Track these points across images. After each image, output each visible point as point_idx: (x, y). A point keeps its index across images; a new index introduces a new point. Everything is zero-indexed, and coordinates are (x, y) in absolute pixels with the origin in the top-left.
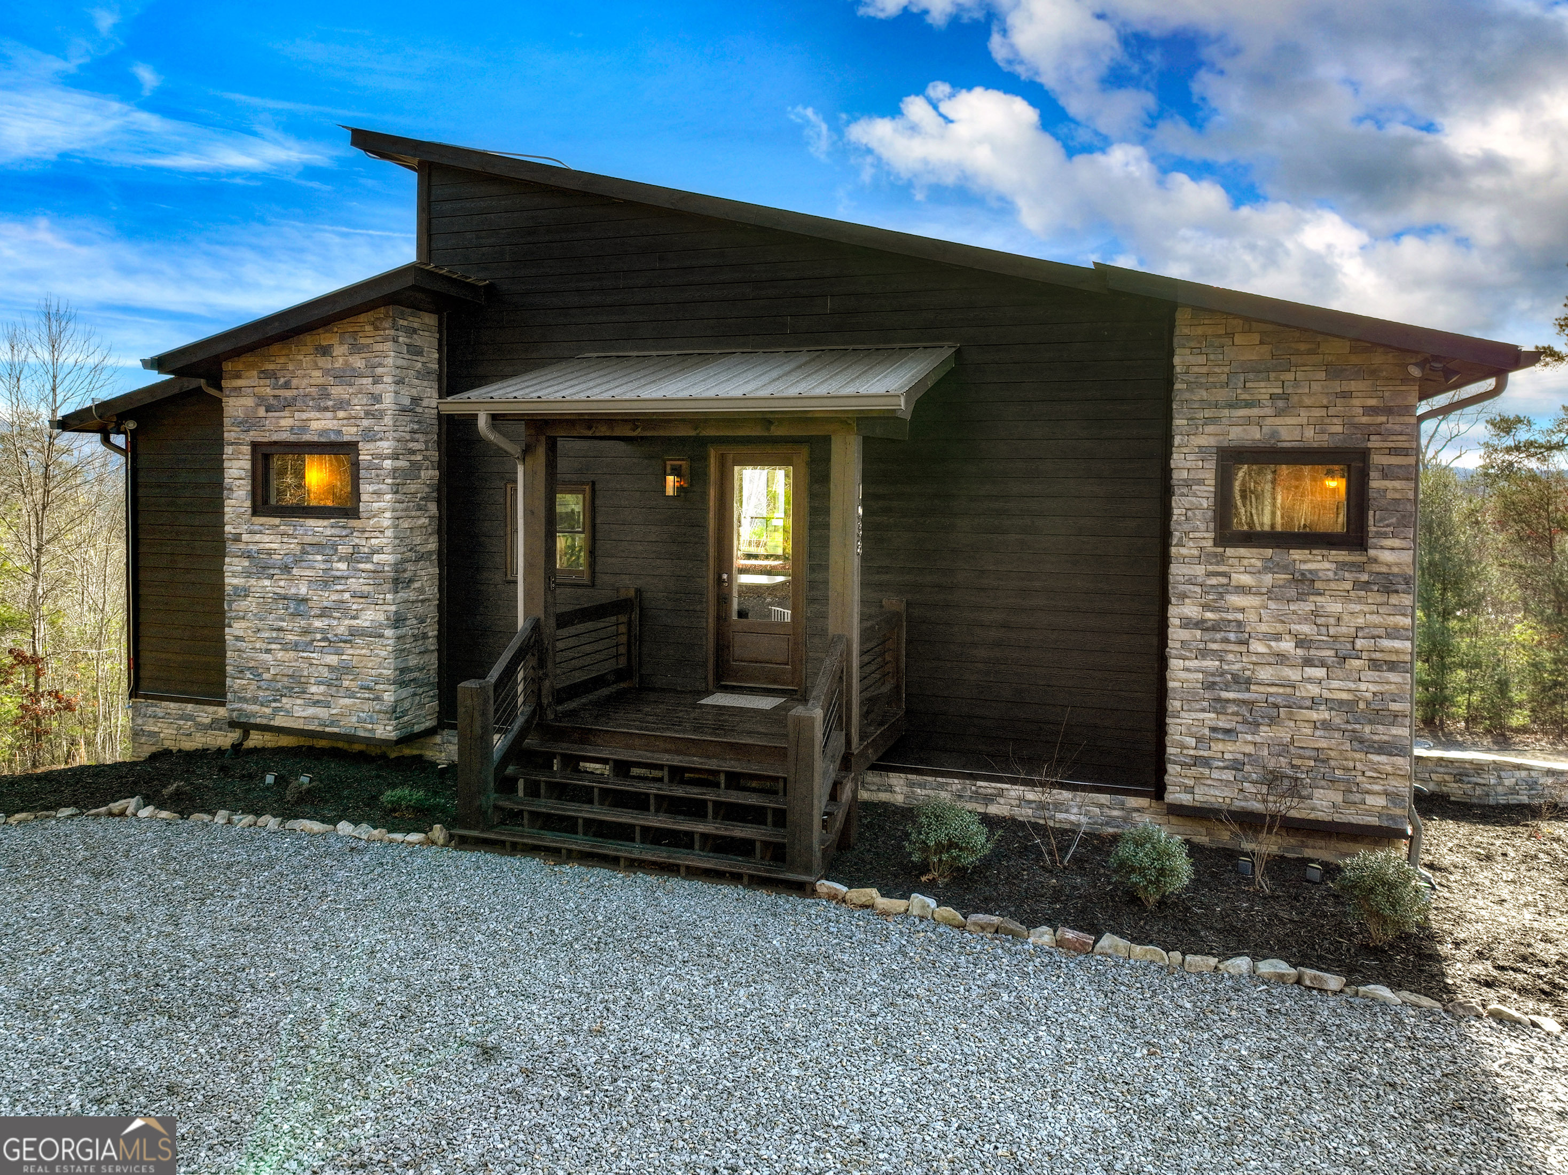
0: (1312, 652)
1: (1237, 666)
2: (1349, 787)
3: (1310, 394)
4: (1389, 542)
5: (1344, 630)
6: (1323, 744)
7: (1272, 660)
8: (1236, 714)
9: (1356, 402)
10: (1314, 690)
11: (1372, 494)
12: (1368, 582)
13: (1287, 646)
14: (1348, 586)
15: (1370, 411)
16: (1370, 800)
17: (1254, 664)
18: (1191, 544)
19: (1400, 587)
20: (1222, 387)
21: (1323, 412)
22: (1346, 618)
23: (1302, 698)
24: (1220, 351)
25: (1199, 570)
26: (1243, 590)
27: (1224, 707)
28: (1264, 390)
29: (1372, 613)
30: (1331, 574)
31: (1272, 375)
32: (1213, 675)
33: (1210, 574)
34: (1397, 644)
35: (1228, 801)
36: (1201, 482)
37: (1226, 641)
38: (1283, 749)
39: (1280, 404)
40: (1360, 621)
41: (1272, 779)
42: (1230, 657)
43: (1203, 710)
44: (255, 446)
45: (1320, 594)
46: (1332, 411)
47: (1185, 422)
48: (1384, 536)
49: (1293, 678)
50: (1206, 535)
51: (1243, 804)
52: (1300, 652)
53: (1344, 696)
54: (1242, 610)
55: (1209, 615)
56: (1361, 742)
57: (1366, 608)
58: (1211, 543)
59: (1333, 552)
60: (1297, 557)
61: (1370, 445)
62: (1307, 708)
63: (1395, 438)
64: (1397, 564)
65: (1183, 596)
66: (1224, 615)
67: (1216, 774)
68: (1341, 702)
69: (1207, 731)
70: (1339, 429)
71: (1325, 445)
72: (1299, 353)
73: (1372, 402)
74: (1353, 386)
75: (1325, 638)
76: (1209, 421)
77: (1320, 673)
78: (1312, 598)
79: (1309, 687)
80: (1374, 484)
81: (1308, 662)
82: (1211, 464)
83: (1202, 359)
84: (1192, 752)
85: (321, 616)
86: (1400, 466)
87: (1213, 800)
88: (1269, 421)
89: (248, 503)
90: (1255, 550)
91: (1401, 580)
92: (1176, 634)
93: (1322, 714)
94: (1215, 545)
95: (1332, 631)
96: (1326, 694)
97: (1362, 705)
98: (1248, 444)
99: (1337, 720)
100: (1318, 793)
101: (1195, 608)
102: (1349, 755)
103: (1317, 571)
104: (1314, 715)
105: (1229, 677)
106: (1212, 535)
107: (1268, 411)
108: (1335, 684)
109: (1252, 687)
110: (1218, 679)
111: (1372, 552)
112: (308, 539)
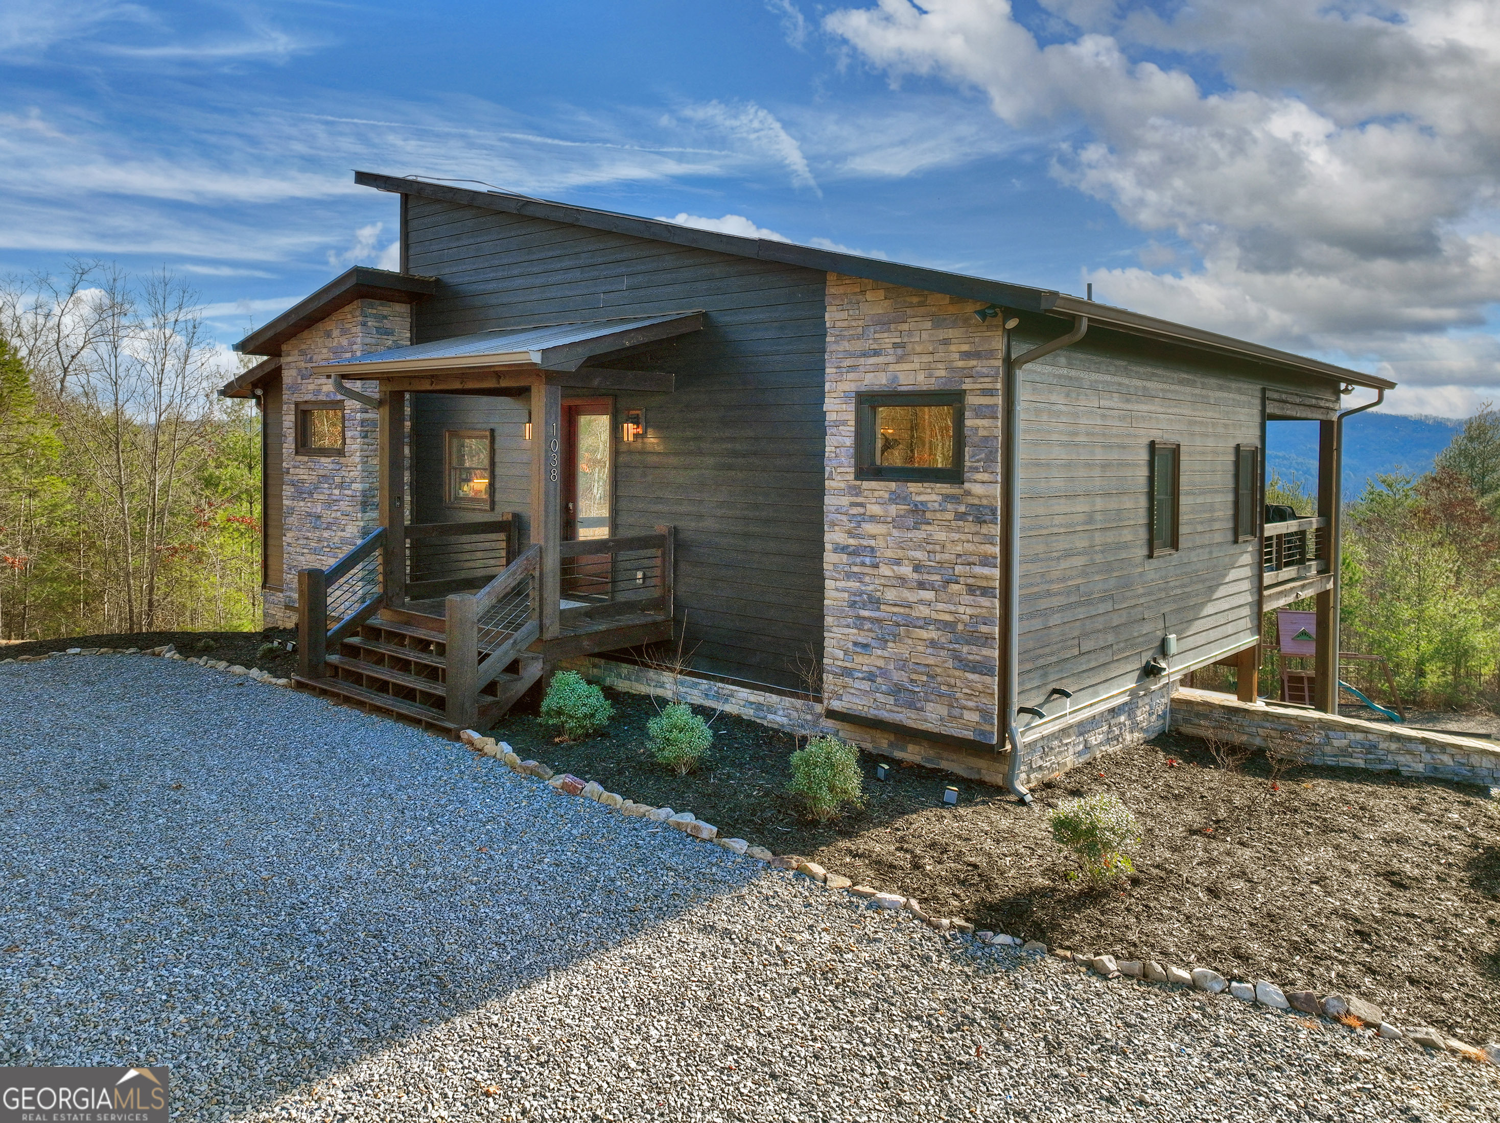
0: (926, 577)
1: (871, 588)
2: (951, 701)
3: (920, 342)
4: (979, 476)
5: (946, 557)
6: (931, 661)
7: (895, 582)
8: (870, 630)
9: (953, 348)
10: (924, 611)
11: (967, 432)
12: (965, 514)
13: (906, 570)
14: (950, 516)
15: (966, 355)
16: (967, 715)
17: (884, 586)
18: (839, 478)
19: (987, 518)
20: (858, 339)
21: (930, 358)
22: (948, 546)
23: (918, 618)
24: (856, 306)
25: (845, 501)
26: (873, 519)
27: (862, 624)
28: (888, 339)
29: (968, 542)
30: (936, 505)
31: (893, 326)
32: (855, 595)
33: (853, 504)
34: (986, 571)
35: (866, 709)
36: (844, 423)
37: (863, 564)
38: (902, 665)
39: (900, 351)
40: (959, 549)
41: (897, 690)
42: (867, 579)
43: (848, 626)
44: (297, 404)
45: (930, 524)
46: (937, 357)
47: (834, 370)
48: (976, 470)
49: (911, 599)
50: (848, 470)
51: (876, 712)
52: (916, 576)
53: (948, 618)
54: (874, 537)
55: (852, 541)
56: (960, 661)
57: (963, 537)
58: (852, 477)
59: (938, 485)
60: (912, 489)
61: (964, 387)
62: (920, 628)
63: (982, 380)
64: (986, 496)
65: (833, 524)
66: (861, 541)
67: (858, 684)
68: (946, 623)
69: (850, 645)
70: (942, 373)
71: (932, 388)
72: (911, 306)
73: (965, 348)
74: (950, 333)
75: (933, 564)
76: (853, 368)
77: (929, 595)
78: (924, 527)
79: (921, 608)
80: (968, 423)
81: (921, 586)
82: (852, 407)
83: (844, 315)
84: (840, 663)
85: (326, 529)
86: (987, 406)
87: (855, 707)
88: (891, 368)
89: (293, 446)
90: (882, 483)
91: (987, 511)
92: (830, 558)
93: (932, 634)
94: (856, 479)
95: (938, 557)
96: (934, 616)
97: (960, 627)
98: (876, 388)
99: (943, 640)
100: (930, 706)
101: (842, 535)
102: (951, 672)
103: (926, 502)
104: (924, 634)
105: (865, 597)
106: (852, 470)
107: (891, 359)
108: (940, 606)
109: (882, 607)
110: (858, 599)
111: (967, 485)
112: (321, 472)
